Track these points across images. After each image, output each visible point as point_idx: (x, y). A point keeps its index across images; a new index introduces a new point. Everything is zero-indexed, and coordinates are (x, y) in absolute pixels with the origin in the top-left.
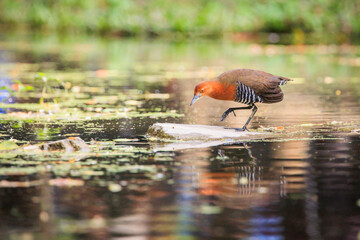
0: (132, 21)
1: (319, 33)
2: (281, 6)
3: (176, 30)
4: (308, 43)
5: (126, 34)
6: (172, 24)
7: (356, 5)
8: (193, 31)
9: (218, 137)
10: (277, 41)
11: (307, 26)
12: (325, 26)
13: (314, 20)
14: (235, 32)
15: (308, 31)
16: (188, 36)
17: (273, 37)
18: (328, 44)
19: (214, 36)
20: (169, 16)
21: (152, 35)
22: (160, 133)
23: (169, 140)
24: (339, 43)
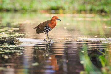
0: (9, 6)
1: (67, 10)
2: (55, 2)
3: (23, 9)
4: (64, 13)
5: (8, 11)
6: (22, 7)
7: (79, 2)
8: (28, 9)
9: (36, 42)
10: (54, 12)
11: (64, 8)
12: (69, 8)
13: (66, 6)
14: (41, 10)
15: (64, 9)
16: (27, 11)
17: (53, 11)
18: (70, 13)
19: (35, 11)
20: (21, 5)
21: (16, 11)
22: (18, 41)
23: (21, 43)
24: (74, 13)
